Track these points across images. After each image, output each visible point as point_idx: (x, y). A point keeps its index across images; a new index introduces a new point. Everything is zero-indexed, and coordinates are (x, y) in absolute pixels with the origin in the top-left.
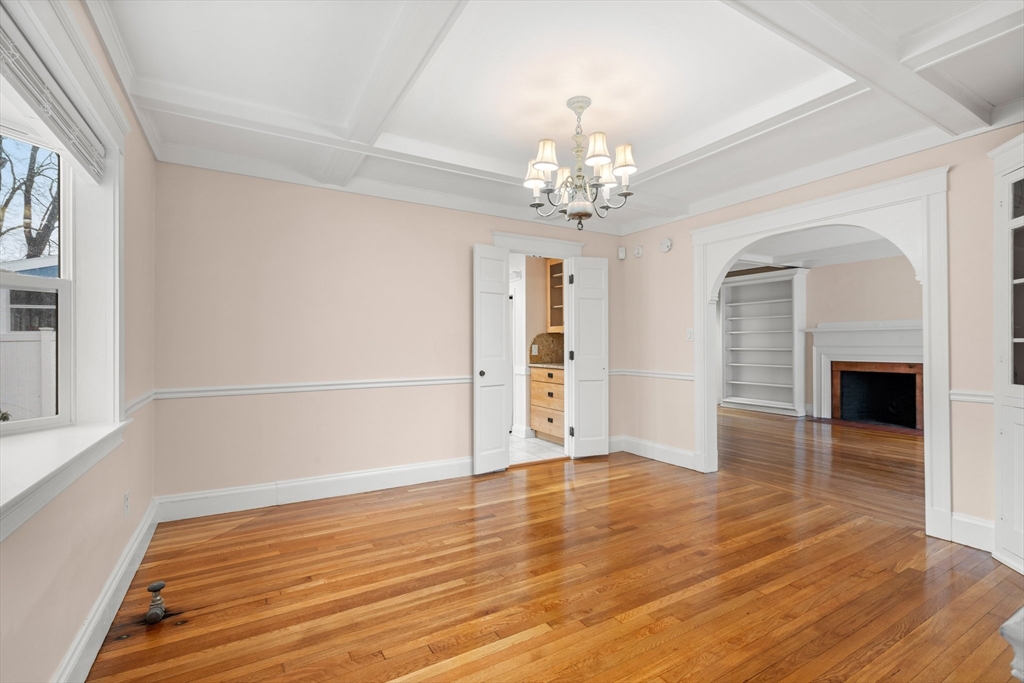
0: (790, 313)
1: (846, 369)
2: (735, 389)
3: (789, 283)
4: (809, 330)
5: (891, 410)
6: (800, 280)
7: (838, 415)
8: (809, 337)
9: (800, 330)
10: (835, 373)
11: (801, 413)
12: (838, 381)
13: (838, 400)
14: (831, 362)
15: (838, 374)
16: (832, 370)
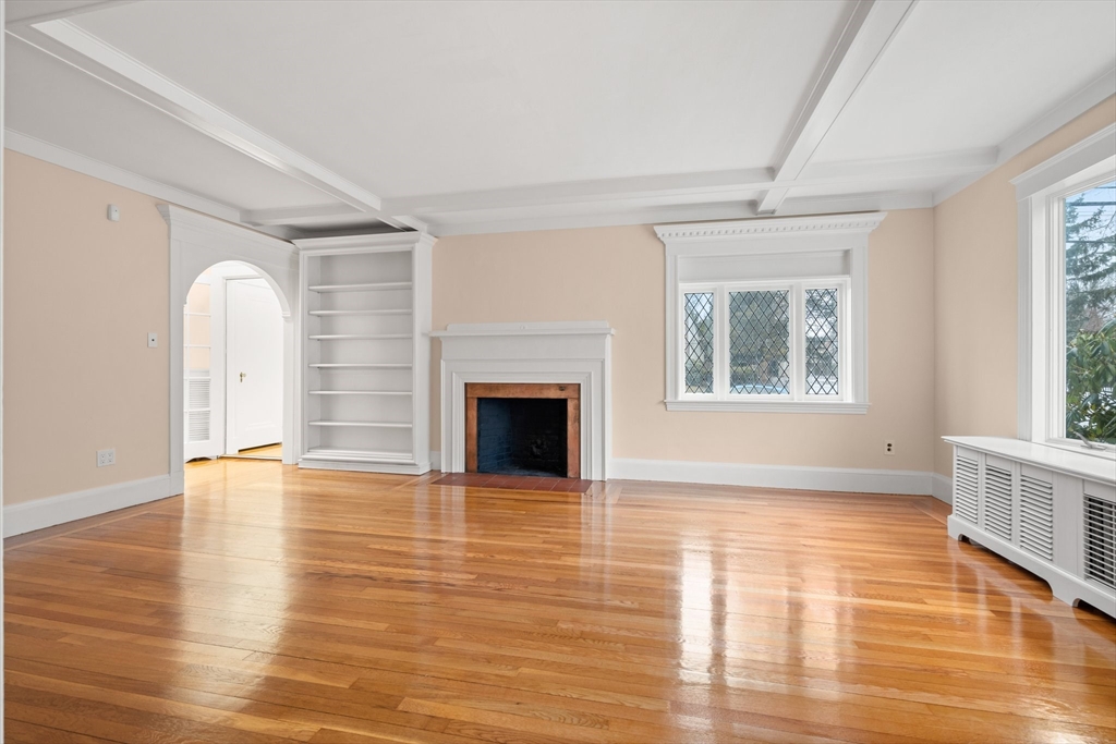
0: (409, 304)
1: (484, 396)
2: (321, 435)
3: (408, 256)
4: (434, 334)
5: (535, 450)
6: (423, 249)
7: (474, 466)
8: (435, 344)
9: (423, 334)
10: (470, 401)
11: (424, 468)
12: (474, 413)
13: (474, 442)
14: (466, 384)
15: (475, 403)
16: (466, 398)
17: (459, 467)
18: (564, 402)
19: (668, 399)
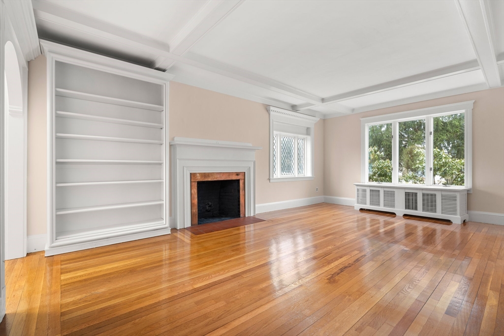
1: (200, 180)
7: (196, 221)
10: (193, 184)
14: (191, 173)
15: (195, 185)
16: (191, 182)
17: (188, 224)
18: (238, 181)
19: (271, 178)
